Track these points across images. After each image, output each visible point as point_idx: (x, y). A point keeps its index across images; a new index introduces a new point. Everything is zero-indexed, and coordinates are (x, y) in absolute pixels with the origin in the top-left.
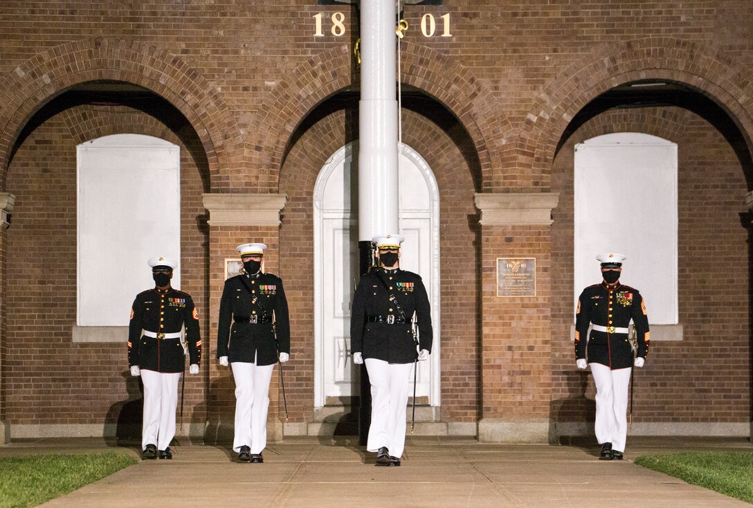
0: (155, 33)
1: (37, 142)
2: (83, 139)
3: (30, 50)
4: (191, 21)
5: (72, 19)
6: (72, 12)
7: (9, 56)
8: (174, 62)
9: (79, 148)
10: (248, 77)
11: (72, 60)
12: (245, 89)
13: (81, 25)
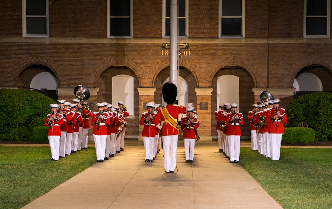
0: (128, 54)
1: (104, 76)
2: (113, 76)
3: (102, 58)
4: (135, 52)
5: (111, 52)
6: (111, 50)
7: (98, 60)
8: (132, 60)
9: (113, 78)
10: (148, 64)
11: (111, 60)
12: (147, 66)
13: (113, 53)
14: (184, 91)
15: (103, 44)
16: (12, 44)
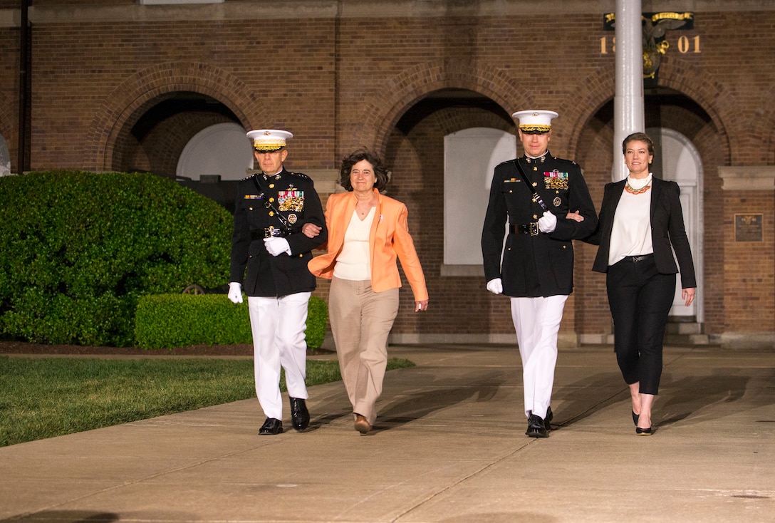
0: (485, 53)
1: (417, 134)
2: (448, 132)
3: (399, 68)
4: (511, 44)
5: (429, 45)
6: (428, 41)
7: (385, 73)
8: (500, 74)
9: (446, 139)
10: (552, 84)
11: (428, 74)
12: (551, 92)
13: (435, 50)
14: (689, 181)
15: (404, 21)
16: (106, 26)
